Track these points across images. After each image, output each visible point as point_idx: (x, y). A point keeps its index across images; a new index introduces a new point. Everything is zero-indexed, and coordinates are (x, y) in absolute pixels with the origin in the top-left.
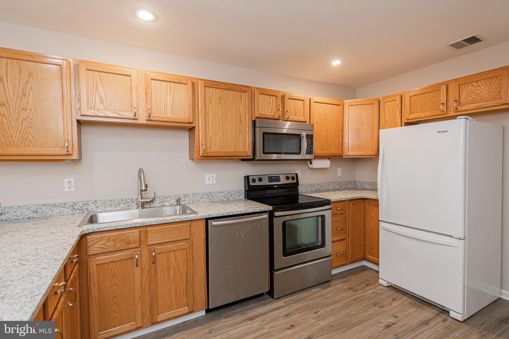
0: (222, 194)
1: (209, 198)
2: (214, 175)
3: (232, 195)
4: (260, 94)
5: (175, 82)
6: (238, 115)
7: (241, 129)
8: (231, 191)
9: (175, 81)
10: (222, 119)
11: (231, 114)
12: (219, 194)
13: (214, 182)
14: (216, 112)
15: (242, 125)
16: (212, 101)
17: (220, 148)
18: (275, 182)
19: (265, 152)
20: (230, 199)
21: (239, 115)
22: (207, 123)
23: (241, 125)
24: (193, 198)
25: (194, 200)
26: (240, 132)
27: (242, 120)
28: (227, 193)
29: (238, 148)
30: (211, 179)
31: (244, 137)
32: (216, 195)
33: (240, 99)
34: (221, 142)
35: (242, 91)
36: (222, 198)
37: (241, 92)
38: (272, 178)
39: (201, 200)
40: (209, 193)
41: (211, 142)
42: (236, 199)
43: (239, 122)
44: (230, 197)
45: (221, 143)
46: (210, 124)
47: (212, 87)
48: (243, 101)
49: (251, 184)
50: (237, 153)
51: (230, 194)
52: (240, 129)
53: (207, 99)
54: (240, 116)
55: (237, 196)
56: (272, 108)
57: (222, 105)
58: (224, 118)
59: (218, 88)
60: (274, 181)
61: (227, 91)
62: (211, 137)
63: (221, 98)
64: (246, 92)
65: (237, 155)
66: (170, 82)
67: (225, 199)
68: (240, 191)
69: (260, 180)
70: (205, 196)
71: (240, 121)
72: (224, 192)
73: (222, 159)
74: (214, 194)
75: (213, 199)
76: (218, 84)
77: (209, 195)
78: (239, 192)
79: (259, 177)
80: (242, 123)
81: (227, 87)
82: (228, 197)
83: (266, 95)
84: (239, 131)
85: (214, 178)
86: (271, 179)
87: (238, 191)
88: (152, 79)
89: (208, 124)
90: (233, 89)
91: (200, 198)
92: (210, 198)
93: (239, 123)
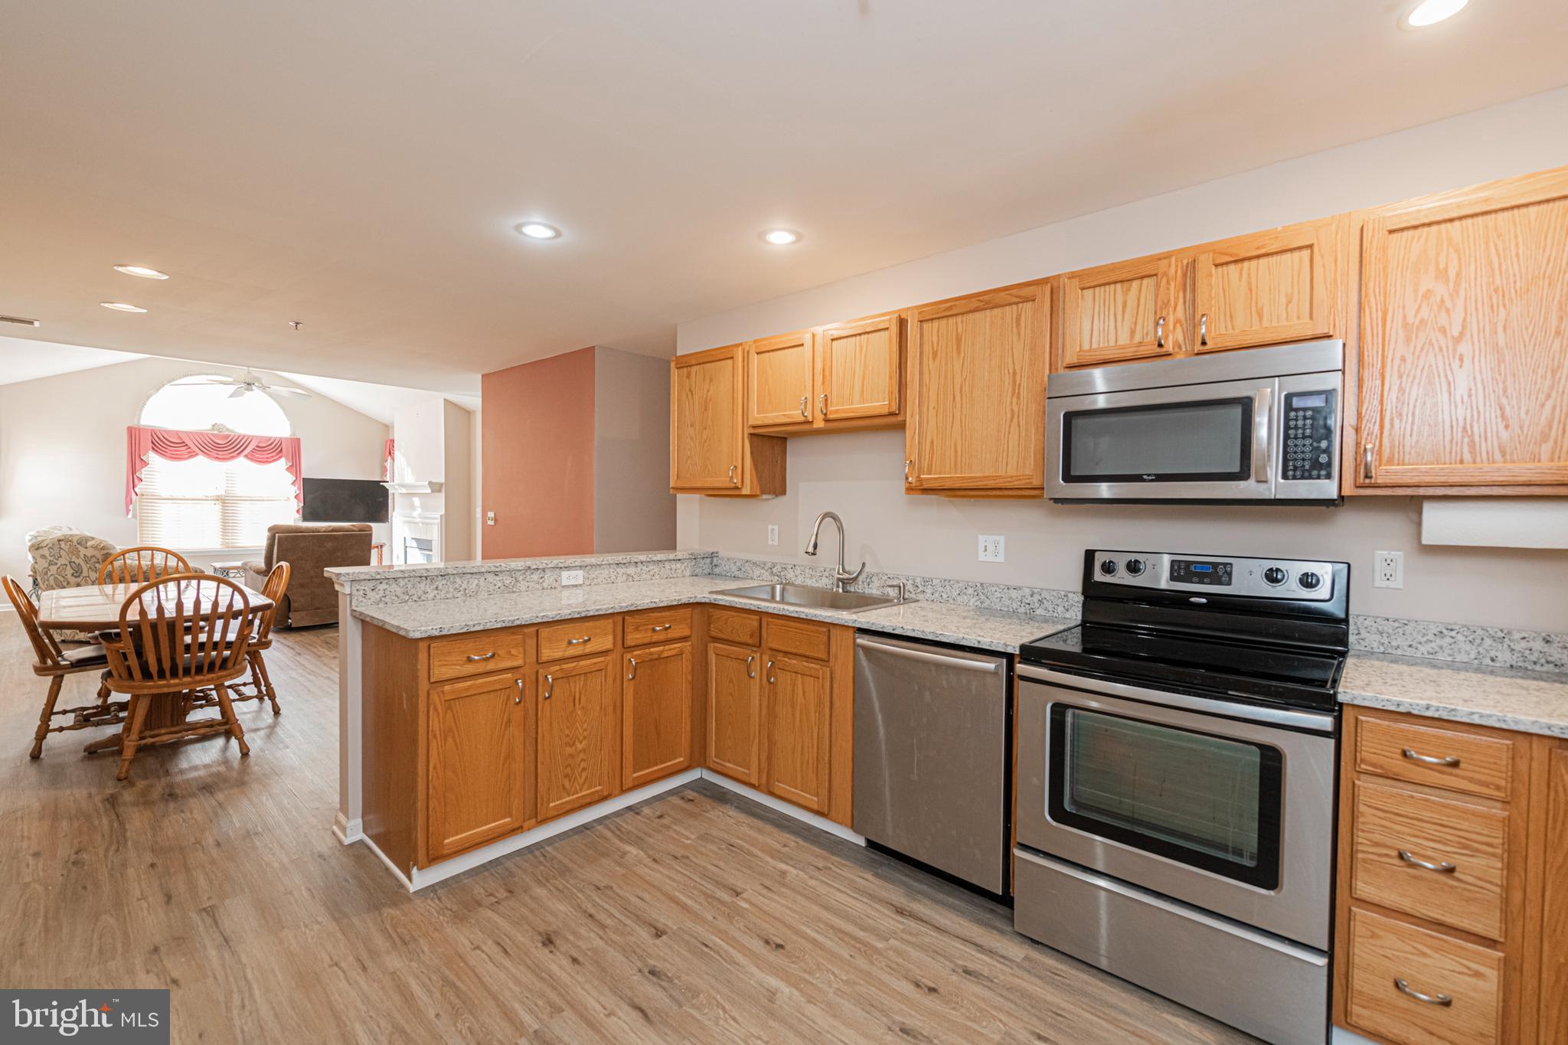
0: (1014, 594)
1: (978, 598)
2: (1001, 539)
3: (1045, 601)
4: (1082, 289)
5: (868, 333)
6: (1006, 371)
7: (1016, 410)
8: (1042, 589)
9: (868, 330)
10: (961, 391)
11: (986, 374)
12: (1006, 590)
13: (1001, 559)
14: (946, 378)
15: (1018, 398)
16: (939, 352)
17: (952, 466)
18: (1201, 582)
19: (1073, 473)
20: (1038, 612)
21: (1011, 371)
22: (925, 409)
23: (1015, 400)
24: (941, 589)
25: (945, 596)
26: (1011, 420)
27: (1020, 385)
28: (1027, 592)
29: (1004, 465)
30: (991, 548)
31: (1023, 434)
32: (997, 594)
33: (1014, 324)
34: (956, 452)
35: (1018, 300)
36: (1015, 606)
37: (1017, 303)
38: (1192, 568)
39: (959, 599)
40: (979, 585)
41: (933, 454)
42: (1055, 614)
43: (1010, 390)
44: (1037, 605)
45: (956, 456)
46: (931, 408)
47: (939, 318)
48: (1023, 330)
49: (1099, 576)
50: (998, 481)
51: (1036, 597)
52: (1012, 410)
53: (926, 348)
54: (1015, 373)
55: (1060, 609)
56: (1136, 323)
57: (962, 355)
58: (966, 388)
59: (952, 316)
60: (1195, 579)
61: (977, 315)
62: (932, 442)
63: (961, 339)
64: (1034, 300)
65: (998, 486)
66: (860, 334)
67: (1022, 610)
68: (1069, 595)
69: (1133, 567)
70: (970, 591)
71: (1014, 390)
72: (1020, 589)
73: (983, 497)
74: (993, 589)
75: (988, 602)
76: (951, 306)
77: (980, 589)
78: (1066, 596)
79: (1133, 557)
80: (1019, 393)
81: (975, 304)
82: (1031, 606)
83: (1109, 284)
84: (1009, 415)
85: (1001, 547)
86: (1182, 570)
87: (1063, 593)
88: (833, 340)
89: (928, 409)
90: (991, 306)
91: (958, 592)
92: (983, 597)
93: (1010, 394)
